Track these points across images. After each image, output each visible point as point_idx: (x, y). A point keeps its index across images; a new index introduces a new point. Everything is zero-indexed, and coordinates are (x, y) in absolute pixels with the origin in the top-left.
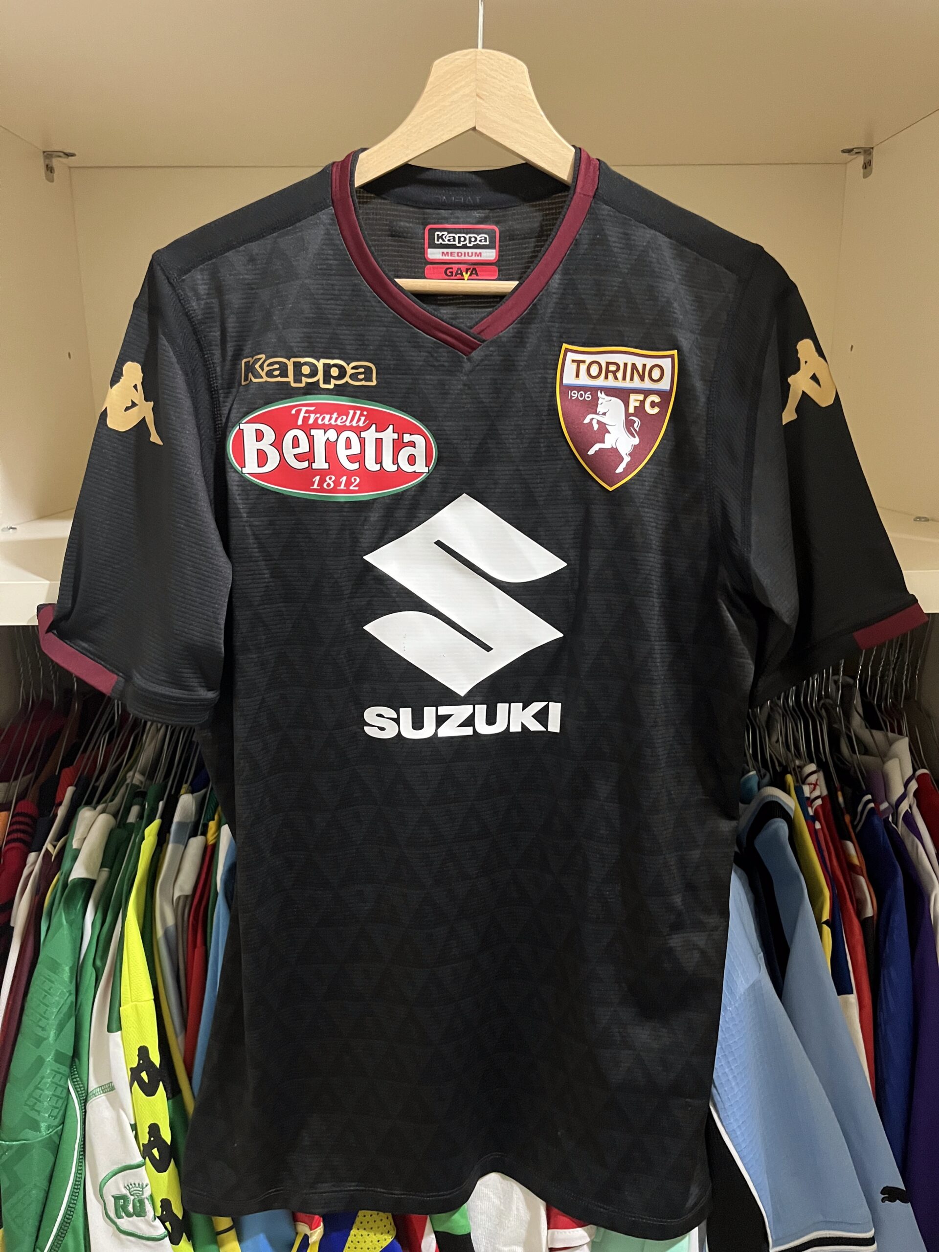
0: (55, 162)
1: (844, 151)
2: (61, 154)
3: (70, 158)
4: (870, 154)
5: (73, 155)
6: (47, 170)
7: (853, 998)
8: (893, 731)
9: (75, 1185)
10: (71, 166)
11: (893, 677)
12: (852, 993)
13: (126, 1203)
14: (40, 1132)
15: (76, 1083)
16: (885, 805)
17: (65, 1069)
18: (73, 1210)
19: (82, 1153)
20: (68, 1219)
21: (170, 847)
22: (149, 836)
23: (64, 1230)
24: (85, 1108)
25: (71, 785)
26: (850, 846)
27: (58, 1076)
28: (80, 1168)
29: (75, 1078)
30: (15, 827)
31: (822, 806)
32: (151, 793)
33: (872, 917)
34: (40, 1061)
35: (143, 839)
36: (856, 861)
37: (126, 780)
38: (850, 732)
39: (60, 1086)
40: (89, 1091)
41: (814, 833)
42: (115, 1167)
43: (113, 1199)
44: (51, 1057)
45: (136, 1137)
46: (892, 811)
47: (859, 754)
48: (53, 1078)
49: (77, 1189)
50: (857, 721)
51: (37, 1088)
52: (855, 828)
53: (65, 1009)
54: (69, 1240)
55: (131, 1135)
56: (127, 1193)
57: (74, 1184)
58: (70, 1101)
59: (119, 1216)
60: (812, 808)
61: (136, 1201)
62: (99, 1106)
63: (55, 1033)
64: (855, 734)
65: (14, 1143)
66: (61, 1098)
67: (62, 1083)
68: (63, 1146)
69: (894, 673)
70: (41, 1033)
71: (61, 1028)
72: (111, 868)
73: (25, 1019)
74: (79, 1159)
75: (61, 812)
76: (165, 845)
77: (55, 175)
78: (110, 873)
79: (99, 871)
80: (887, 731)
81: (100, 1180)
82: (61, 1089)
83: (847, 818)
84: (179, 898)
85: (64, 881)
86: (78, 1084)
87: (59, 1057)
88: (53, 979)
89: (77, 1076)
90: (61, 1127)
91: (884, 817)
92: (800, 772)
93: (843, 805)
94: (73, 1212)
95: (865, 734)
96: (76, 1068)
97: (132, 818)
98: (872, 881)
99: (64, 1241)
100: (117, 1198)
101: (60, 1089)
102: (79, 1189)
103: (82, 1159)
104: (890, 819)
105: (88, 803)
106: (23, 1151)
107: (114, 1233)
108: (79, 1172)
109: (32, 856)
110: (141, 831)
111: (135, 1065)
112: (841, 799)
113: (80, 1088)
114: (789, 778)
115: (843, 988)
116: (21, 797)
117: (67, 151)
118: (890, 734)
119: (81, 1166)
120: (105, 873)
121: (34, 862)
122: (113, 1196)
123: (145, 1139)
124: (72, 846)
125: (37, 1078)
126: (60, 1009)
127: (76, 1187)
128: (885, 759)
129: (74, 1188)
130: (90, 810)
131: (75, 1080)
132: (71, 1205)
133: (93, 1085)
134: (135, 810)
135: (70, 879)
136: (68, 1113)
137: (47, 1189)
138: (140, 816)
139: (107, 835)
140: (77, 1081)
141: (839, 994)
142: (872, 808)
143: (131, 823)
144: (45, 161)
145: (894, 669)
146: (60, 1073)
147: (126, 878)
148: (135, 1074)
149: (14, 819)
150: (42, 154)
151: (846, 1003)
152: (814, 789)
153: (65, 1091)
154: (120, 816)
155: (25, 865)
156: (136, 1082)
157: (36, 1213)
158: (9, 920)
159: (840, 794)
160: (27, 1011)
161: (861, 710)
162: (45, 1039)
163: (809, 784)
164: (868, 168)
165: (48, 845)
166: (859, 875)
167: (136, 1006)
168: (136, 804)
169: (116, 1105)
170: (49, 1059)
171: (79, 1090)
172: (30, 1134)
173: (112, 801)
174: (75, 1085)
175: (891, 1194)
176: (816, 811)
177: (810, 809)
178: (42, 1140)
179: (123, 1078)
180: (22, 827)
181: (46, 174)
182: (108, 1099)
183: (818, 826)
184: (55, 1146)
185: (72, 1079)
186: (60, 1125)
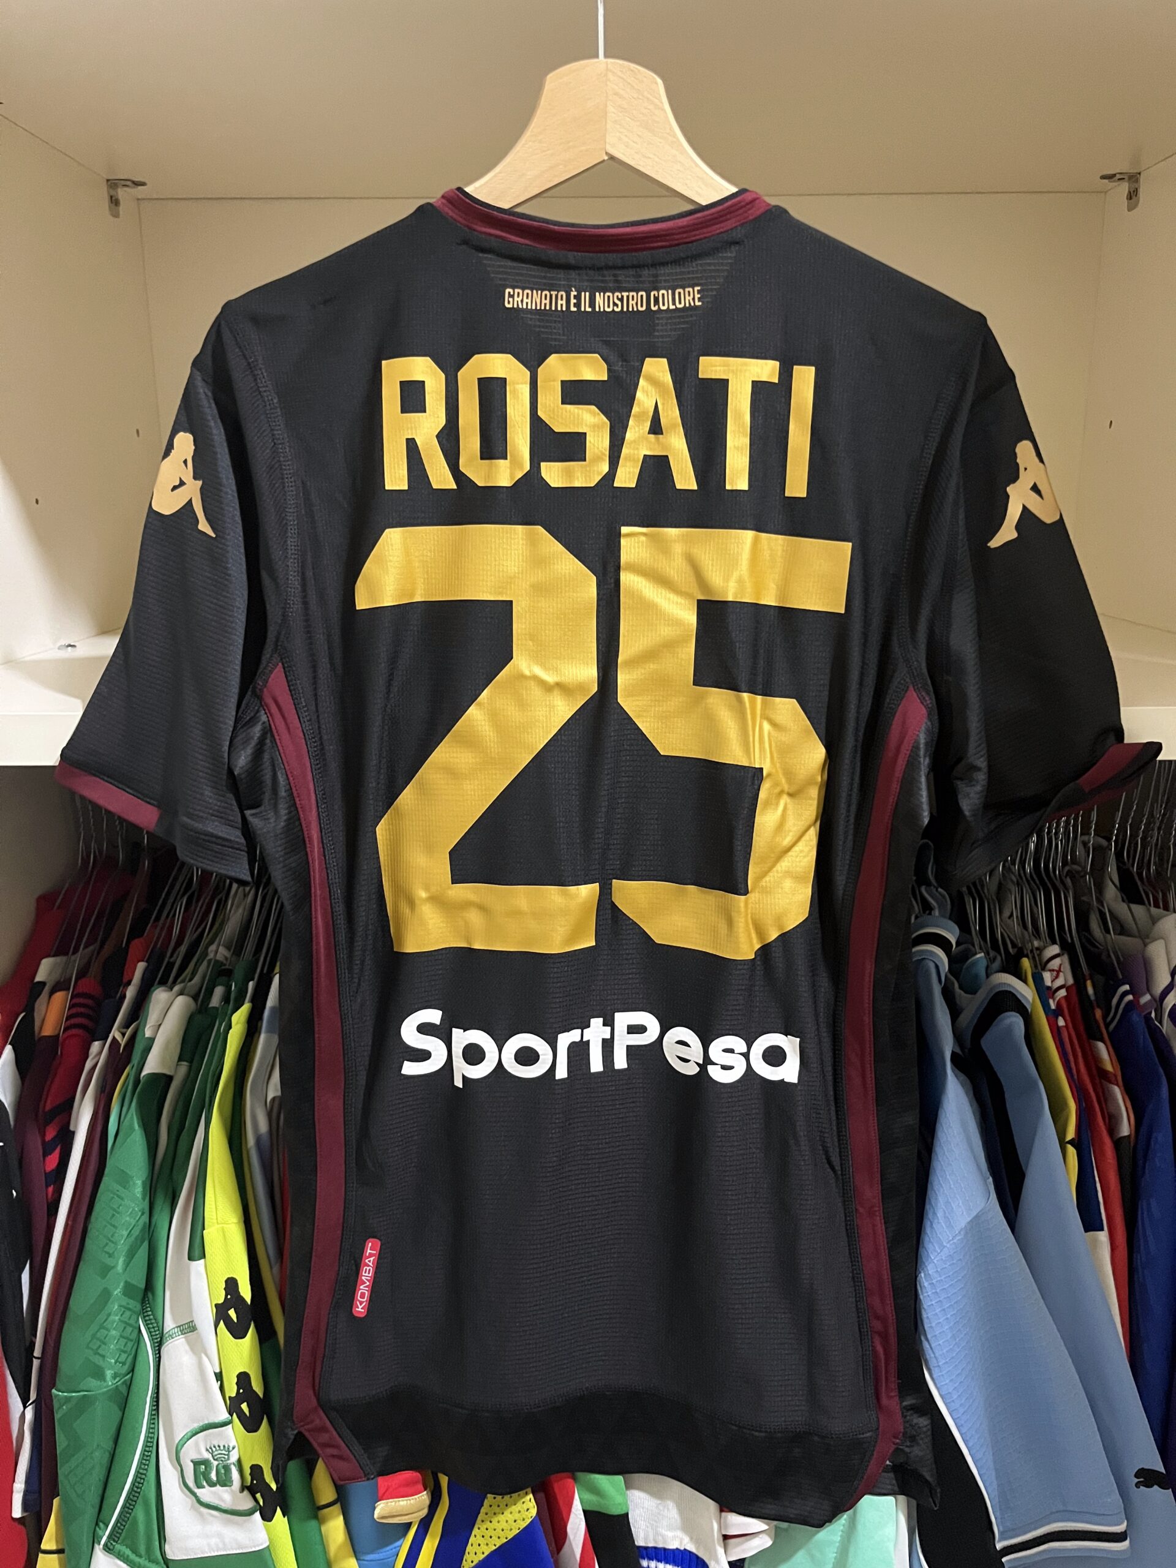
0: (122, 193)
1: (1103, 177)
2: (128, 183)
3: (140, 188)
4: (1137, 181)
5: (143, 184)
6: (112, 202)
7: (1103, 1236)
8: (1157, 906)
9: (147, 1446)
10: (140, 197)
11: (1157, 840)
12: (1102, 1229)
13: (208, 1469)
14: (105, 1380)
15: (149, 1322)
16: (1147, 998)
17: (136, 1305)
18: (143, 1476)
19: (154, 1408)
20: (138, 1488)
21: (263, 1037)
22: (237, 1023)
23: (132, 1501)
24: (159, 1353)
25: (143, 961)
26: (1101, 1046)
27: (128, 1313)
28: (152, 1426)
29: (148, 1316)
30: (74, 1011)
31: (1066, 997)
32: (239, 973)
33: (1129, 1136)
34: (106, 1295)
35: (230, 1027)
36: (1109, 1067)
37: (207, 955)
38: (1103, 906)
39: (130, 1325)
40: (165, 1332)
41: (1056, 1031)
42: (196, 1425)
43: (192, 1465)
44: (119, 1290)
45: (222, 1388)
46: (1155, 1006)
47: (1114, 934)
48: (121, 1315)
49: (148, 1452)
50: (1111, 892)
51: (102, 1327)
52: (1107, 1026)
53: (136, 1232)
54: (139, 1513)
55: (216, 1386)
56: (209, 1456)
57: (145, 1446)
58: (142, 1344)
59: (200, 1485)
60: (1054, 1000)
61: (220, 1466)
62: (177, 1350)
63: (125, 1260)
64: (1110, 911)
65: (74, 1394)
66: (131, 1340)
67: (132, 1322)
68: (133, 1398)
69: (1159, 833)
70: (109, 1261)
71: (131, 1254)
72: (191, 1062)
73: (88, 1242)
74: (152, 1415)
75: (130, 992)
76: (257, 1035)
77: (121, 208)
78: (190, 1067)
79: (177, 1065)
80: (1150, 905)
81: (177, 1442)
82: (131, 1329)
83: (1098, 1013)
84: (274, 1099)
85: (135, 1075)
86: (152, 1324)
87: (128, 1289)
88: (123, 1195)
89: (150, 1313)
90: (130, 1375)
91: (1144, 1014)
92: (1040, 955)
93: (1093, 998)
94: (144, 1479)
95: (1122, 909)
96: (149, 1303)
97: (215, 1001)
98: (1130, 1091)
99: (133, 1514)
100: (196, 1464)
101: (129, 1329)
102: (151, 1451)
103: (155, 1415)
104: (1153, 1015)
105: (163, 982)
106: (85, 1403)
107: (192, 1507)
108: (151, 1431)
109: (96, 1046)
110: (227, 1018)
111: (221, 1300)
112: (1090, 990)
113: (154, 1328)
114: (1026, 963)
115: (1091, 1223)
116: (82, 974)
117: (136, 179)
118: (1153, 910)
119: (153, 1424)
120: (184, 1067)
121: (98, 1053)
122: (192, 1461)
123: (232, 1390)
124: (144, 1035)
125: (102, 1317)
126: (130, 1231)
127: (147, 1449)
128: (1147, 941)
129: (145, 1451)
130: (165, 991)
131: (147, 1318)
132: (141, 1471)
133: (169, 1324)
134: (219, 991)
135: (144, 1073)
136: (140, 1358)
137: (112, 1453)
138: (226, 999)
139: (185, 1023)
140: (150, 1320)
141: (1086, 1231)
142: (1130, 1002)
143: (214, 1008)
144: (108, 192)
145: (1159, 829)
146: (129, 1309)
147: (210, 1074)
148: (221, 1312)
149: (75, 1001)
150: (105, 182)
151: (1095, 1242)
152: (1057, 977)
153: (136, 1331)
154: (201, 997)
155: (87, 1057)
156: (222, 1322)
157: (100, 1480)
158: (68, 1123)
159: (1089, 983)
160: (92, 1232)
161: (1116, 878)
162: (113, 1267)
163: (1050, 970)
164: (1134, 197)
165: (115, 1033)
166: (1111, 1082)
167: (223, 1229)
168: (219, 985)
169: (198, 1348)
170: (117, 1292)
171: (153, 1330)
172: (92, 1383)
173: (190, 980)
174: (147, 1325)
175: (1147, 1478)
176: (1059, 1004)
177: (1051, 1001)
178: (108, 1391)
179: (205, 1316)
180: (82, 1010)
181: (109, 207)
182: (188, 1342)
183: (1061, 1022)
184: (123, 1399)
185: (145, 1317)
186: (129, 1373)
